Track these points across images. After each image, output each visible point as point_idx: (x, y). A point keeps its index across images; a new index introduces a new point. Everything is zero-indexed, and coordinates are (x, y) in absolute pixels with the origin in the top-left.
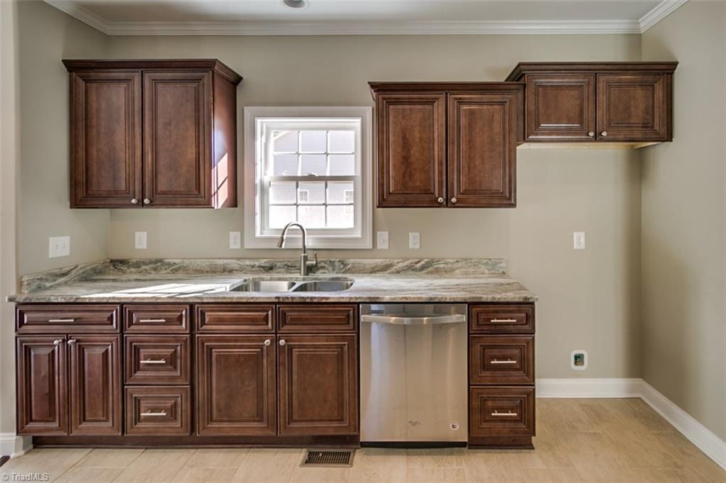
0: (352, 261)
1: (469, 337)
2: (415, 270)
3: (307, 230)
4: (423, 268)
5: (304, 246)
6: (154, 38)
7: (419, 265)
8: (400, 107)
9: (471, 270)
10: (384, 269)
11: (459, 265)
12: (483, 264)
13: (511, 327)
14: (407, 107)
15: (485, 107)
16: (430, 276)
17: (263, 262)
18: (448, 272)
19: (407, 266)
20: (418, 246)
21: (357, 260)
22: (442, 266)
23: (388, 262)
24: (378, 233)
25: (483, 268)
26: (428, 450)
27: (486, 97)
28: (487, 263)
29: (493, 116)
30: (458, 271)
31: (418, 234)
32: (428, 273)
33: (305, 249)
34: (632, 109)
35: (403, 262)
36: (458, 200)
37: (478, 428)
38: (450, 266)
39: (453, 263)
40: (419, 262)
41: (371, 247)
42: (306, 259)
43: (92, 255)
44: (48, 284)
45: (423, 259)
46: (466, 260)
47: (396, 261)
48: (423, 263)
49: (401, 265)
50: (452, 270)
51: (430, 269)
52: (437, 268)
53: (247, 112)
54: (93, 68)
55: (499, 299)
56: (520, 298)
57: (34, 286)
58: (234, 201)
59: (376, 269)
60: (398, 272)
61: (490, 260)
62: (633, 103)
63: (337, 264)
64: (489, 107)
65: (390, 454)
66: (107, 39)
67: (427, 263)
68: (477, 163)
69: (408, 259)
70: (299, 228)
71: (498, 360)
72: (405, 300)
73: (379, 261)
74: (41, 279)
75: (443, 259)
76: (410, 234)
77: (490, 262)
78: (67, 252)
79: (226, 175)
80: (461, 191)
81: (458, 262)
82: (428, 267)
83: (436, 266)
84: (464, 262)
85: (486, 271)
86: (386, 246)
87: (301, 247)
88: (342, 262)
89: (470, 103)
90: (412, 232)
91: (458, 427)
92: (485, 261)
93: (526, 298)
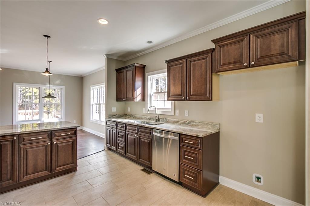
0: (168, 119)
1: (179, 146)
2: (185, 124)
3: (157, 108)
4: (188, 124)
5: (156, 113)
6: (131, 60)
7: (187, 122)
8: (173, 67)
9: (205, 126)
10: (176, 122)
11: (200, 124)
12: (210, 125)
13: (191, 145)
14: (175, 67)
15: (199, 61)
16: (190, 126)
17: (148, 117)
18: (197, 126)
19: (183, 122)
20: (187, 116)
21: (170, 119)
22: (194, 123)
23: (177, 120)
24: (176, 110)
25: (210, 126)
26: (170, 181)
27: (200, 57)
28: (211, 124)
29: (202, 65)
30: (200, 126)
31: (187, 111)
32: (190, 125)
33: (156, 114)
34: (272, 47)
35: (182, 120)
36: (189, 98)
37: (182, 179)
38: (197, 124)
39: (198, 123)
40: (187, 121)
41: (173, 115)
42: (156, 117)
43: (121, 113)
44: (111, 117)
45: (188, 120)
46: (203, 122)
47: (180, 120)
48: (188, 122)
49: (181, 122)
50: (198, 126)
51: (190, 124)
52: (193, 124)
53: (146, 74)
54: (122, 69)
55: (188, 134)
56: (195, 135)
57: (109, 117)
58: (143, 99)
59: (175, 122)
60: (181, 124)
61: (212, 123)
62: (272, 43)
63: (164, 119)
64: (201, 61)
65: (160, 177)
66: (125, 62)
67: (189, 122)
68: (196, 83)
69: (184, 120)
70: (154, 107)
71: (188, 156)
72: (162, 130)
73: (175, 120)
74: (110, 116)
75: (195, 121)
76: (185, 111)
77: (213, 124)
78: (115, 111)
79: (140, 93)
80: (191, 94)
81: (200, 122)
82: (190, 123)
83: (193, 123)
84: (202, 123)
85: (211, 128)
86: (178, 115)
87: (155, 113)
88: (166, 119)
89: (194, 61)
90: (186, 110)
91: (176, 176)
92: (210, 123)
93: (197, 135)
